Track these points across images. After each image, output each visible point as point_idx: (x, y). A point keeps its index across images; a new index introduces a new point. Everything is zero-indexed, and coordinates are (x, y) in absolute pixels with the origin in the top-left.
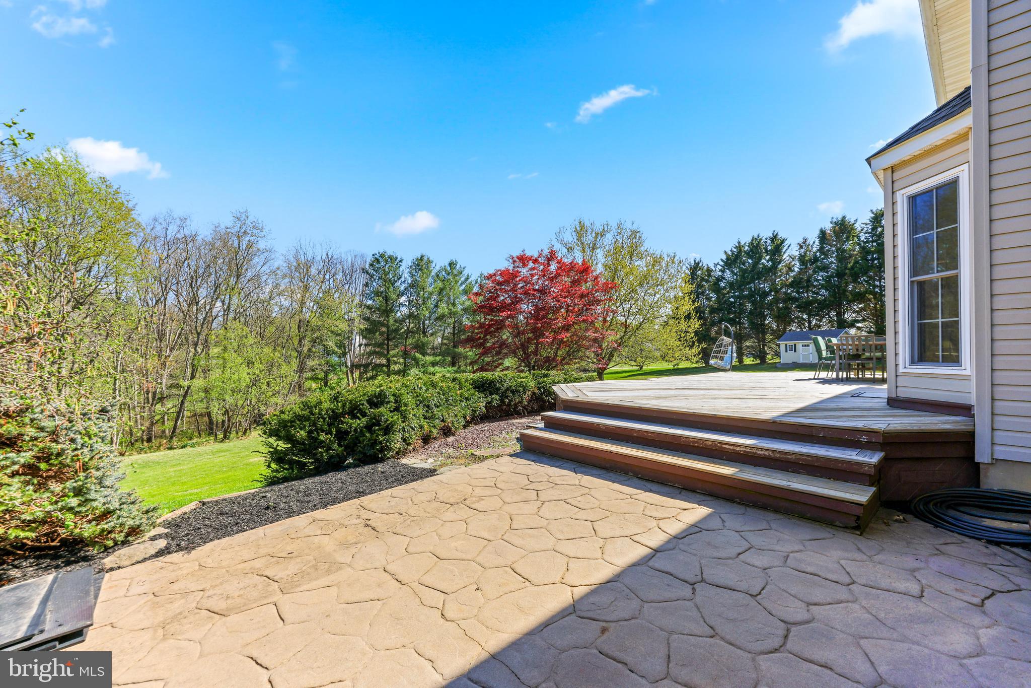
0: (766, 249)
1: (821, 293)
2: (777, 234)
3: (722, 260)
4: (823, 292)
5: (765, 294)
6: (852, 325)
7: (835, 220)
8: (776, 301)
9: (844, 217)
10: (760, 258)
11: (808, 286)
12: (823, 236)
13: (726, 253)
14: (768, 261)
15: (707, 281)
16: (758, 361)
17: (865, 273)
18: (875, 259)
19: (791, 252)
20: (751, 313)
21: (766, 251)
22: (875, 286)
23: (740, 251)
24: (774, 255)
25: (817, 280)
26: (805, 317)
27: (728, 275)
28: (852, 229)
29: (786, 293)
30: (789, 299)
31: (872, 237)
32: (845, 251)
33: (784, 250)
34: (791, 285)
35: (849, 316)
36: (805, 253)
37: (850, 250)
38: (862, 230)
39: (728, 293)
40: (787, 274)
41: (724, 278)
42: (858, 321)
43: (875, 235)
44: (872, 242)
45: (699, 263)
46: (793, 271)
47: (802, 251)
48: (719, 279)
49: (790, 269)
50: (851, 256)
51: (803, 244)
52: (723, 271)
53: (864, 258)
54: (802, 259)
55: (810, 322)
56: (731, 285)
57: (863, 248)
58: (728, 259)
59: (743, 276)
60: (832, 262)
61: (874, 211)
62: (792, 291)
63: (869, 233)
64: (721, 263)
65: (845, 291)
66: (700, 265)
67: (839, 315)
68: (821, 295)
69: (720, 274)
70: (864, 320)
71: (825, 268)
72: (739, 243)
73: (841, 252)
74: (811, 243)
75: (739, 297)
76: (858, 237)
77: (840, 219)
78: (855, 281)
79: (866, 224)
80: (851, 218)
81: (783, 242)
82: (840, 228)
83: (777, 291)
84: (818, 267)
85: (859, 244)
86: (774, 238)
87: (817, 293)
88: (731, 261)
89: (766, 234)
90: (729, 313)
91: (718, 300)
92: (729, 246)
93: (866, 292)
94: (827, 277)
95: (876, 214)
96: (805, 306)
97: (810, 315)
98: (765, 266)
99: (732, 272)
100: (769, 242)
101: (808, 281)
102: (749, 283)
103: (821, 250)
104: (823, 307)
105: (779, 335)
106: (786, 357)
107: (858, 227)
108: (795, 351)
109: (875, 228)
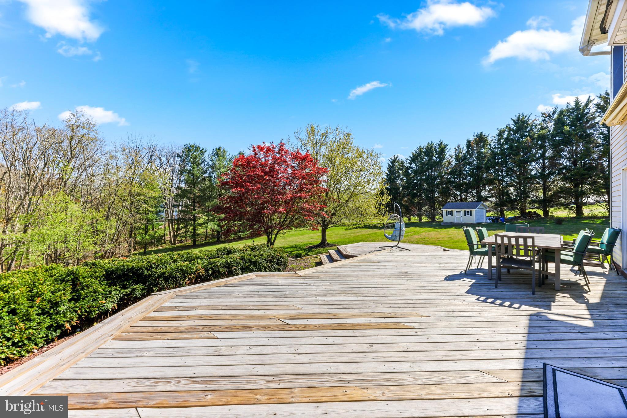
0: (436, 150)
1: (468, 179)
2: (442, 142)
3: (410, 157)
4: (469, 178)
5: (435, 178)
6: (486, 199)
7: (476, 134)
8: (441, 183)
9: (482, 133)
10: (432, 156)
11: (460, 174)
12: (469, 144)
13: (412, 153)
14: (437, 158)
15: (402, 169)
16: (431, 220)
17: (494, 168)
18: (500, 159)
19: (450, 153)
20: (426, 190)
21: (436, 152)
22: (499, 175)
23: (421, 151)
24: (441, 154)
25: (466, 171)
26: (458, 193)
27: (413, 166)
28: (486, 140)
29: (447, 178)
30: (449, 182)
31: (498, 145)
32: (482, 153)
33: (446, 152)
34: (450, 173)
35: (484, 193)
36: (459, 154)
37: (485, 153)
38: (492, 141)
39: (413, 177)
40: (448, 166)
41: (411, 168)
42: (489, 197)
43: (499, 144)
44: (498, 148)
45: (396, 158)
46: (452, 165)
47: (457, 152)
48: (408, 168)
49: (450, 163)
50: (485, 157)
51: (458, 148)
52: (410, 163)
53: (493, 158)
54: (457, 158)
55: (461, 197)
56: (415, 172)
57: (492, 152)
58: (413, 156)
59: (422, 167)
60: (474, 160)
61: (499, 129)
62: (451, 177)
63: (496, 143)
64: (410, 159)
65: (482, 178)
66: (397, 159)
67: (478, 192)
68: (468, 180)
69: (408, 165)
70: (492, 196)
71: (470, 164)
72: (420, 146)
73: (479, 153)
74: (462, 148)
75: (421, 180)
76: (490, 145)
77: (479, 133)
78: (487, 172)
79: (495, 137)
80: (485, 134)
81: (445, 147)
82: (479, 139)
83: (442, 177)
84: (466, 163)
85: (490, 149)
86: (440, 144)
87: (465, 179)
88: (415, 158)
89: (436, 142)
90: (414, 190)
91: (407, 182)
93: (494, 179)
94: (471, 169)
95: (500, 131)
96: (458, 187)
97: (461, 193)
98: (435, 162)
99: (416, 164)
100: (438, 146)
101: (460, 171)
102: (425, 171)
103: (468, 152)
104: (470, 186)
105: (443, 204)
106: (446, 219)
107: (489, 139)
108: (452, 215)
109: (499, 140)
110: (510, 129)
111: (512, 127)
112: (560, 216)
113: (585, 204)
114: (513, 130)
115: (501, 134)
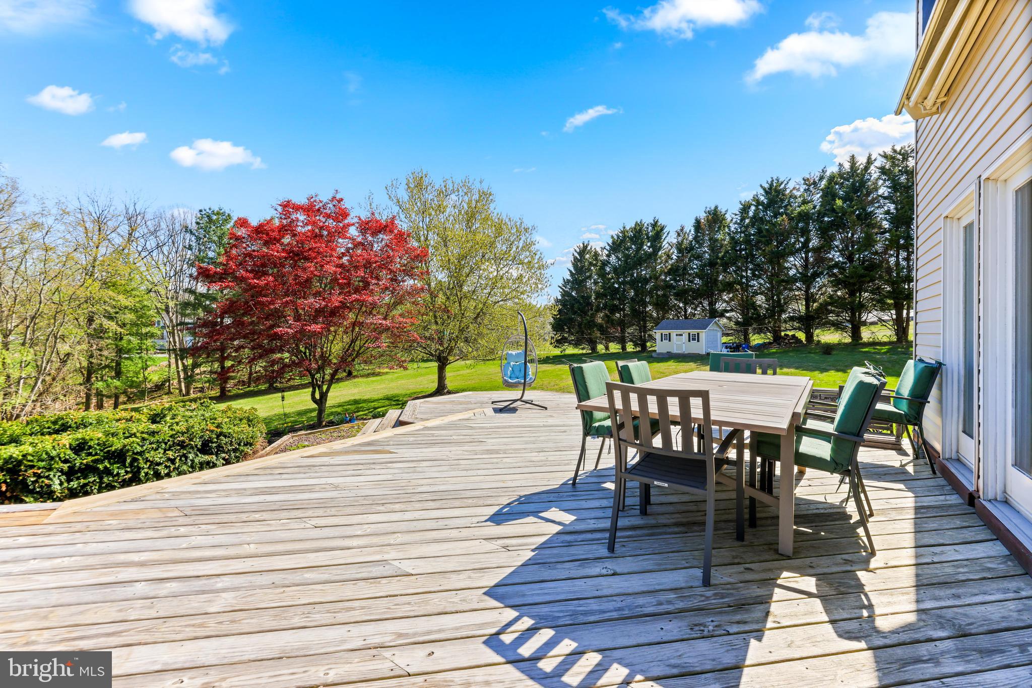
0: (647, 234)
1: (695, 282)
2: (657, 221)
3: (608, 244)
4: (697, 281)
5: (646, 281)
6: (722, 315)
7: (708, 209)
8: (656, 288)
9: (716, 207)
10: (642, 244)
11: (684, 274)
12: (698, 225)
13: (612, 237)
14: (649, 247)
15: (595, 265)
16: (638, 349)
17: (734, 264)
18: (743, 250)
19: (670, 239)
20: (632, 299)
21: (648, 238)
22: (742, 277)
23: (624, 237)
24: (655, 242)
25: (692, 269)
26: (681, 305)
27: (613, 259)
28: (724, 219)
29: (665, 281)
30: (668, 286)
31: (741, 228)
32: (717, 240)
33: (664, 237)
34: (669, 273)
35: (720, 306)
36: (682, 241)
37: (722, 240)
38: (732, 220)
39: (613, 278)
40: (666, 261)
41: (609, 263)
42: (727, 311)
43: (743, 226)
44: (741, 232)
45: (587, 247)
46: (672, 259)
47: (680, 239)
48: (605, 263)
49: (669, 257)
50: (722, 246)
51: (681, 232)
52: (608, 256)
53: (734, 248)
54: (679, 247)
55: (686, 311)
56: (615, 270)
57: (732, 238)
58: (614, 243)
59: (626, 261)
60: (705, 252)
61: (743, 202)
62: (671, 279)
63: (739, 224)
64: (608, 248)
65: (716, 280)
66: (589, 248)
67: (711, 304)
68: (696, 284)
69: (605, 258)
70: (732, 310)
71: (699, 257)
72: (624, 228)
73: (713, 241)
74: (688, 231)
75: (624, 283)
76: (729, 227)
77: (713, 208)
78: (725, 271)
79: (736, 215)
80: (722, 209)
81: (662, 229)
82: (712, 217)
83: (657, 278)
84: (693, 256)
85: (729, 234)
86: (655, 225)
87: (691, 282)
88: (616, 246)
89: (648, 220)
90: (613, 299)
91: (603, 287)
92: (615, 232)
93: (735, 283)
94: (701, 266)
95: (744, 205)
96: (682, 295)
97: (686, 304)
98: (646, 252)
99: (617, 257)
100: (650, 228)
101: (685, 268)
102: (632, 269)
103: (696, 238)
104: (699, 294)
105: (657, 322)
106: (660, 346)
107: (728, 217)
108: (670, 341)
109: (743, 219)
110: (758, 203)
111: (762, 198)
112: (829, 342)
113: (864, 323)
114: (762, 204)
115: (745, 209)
